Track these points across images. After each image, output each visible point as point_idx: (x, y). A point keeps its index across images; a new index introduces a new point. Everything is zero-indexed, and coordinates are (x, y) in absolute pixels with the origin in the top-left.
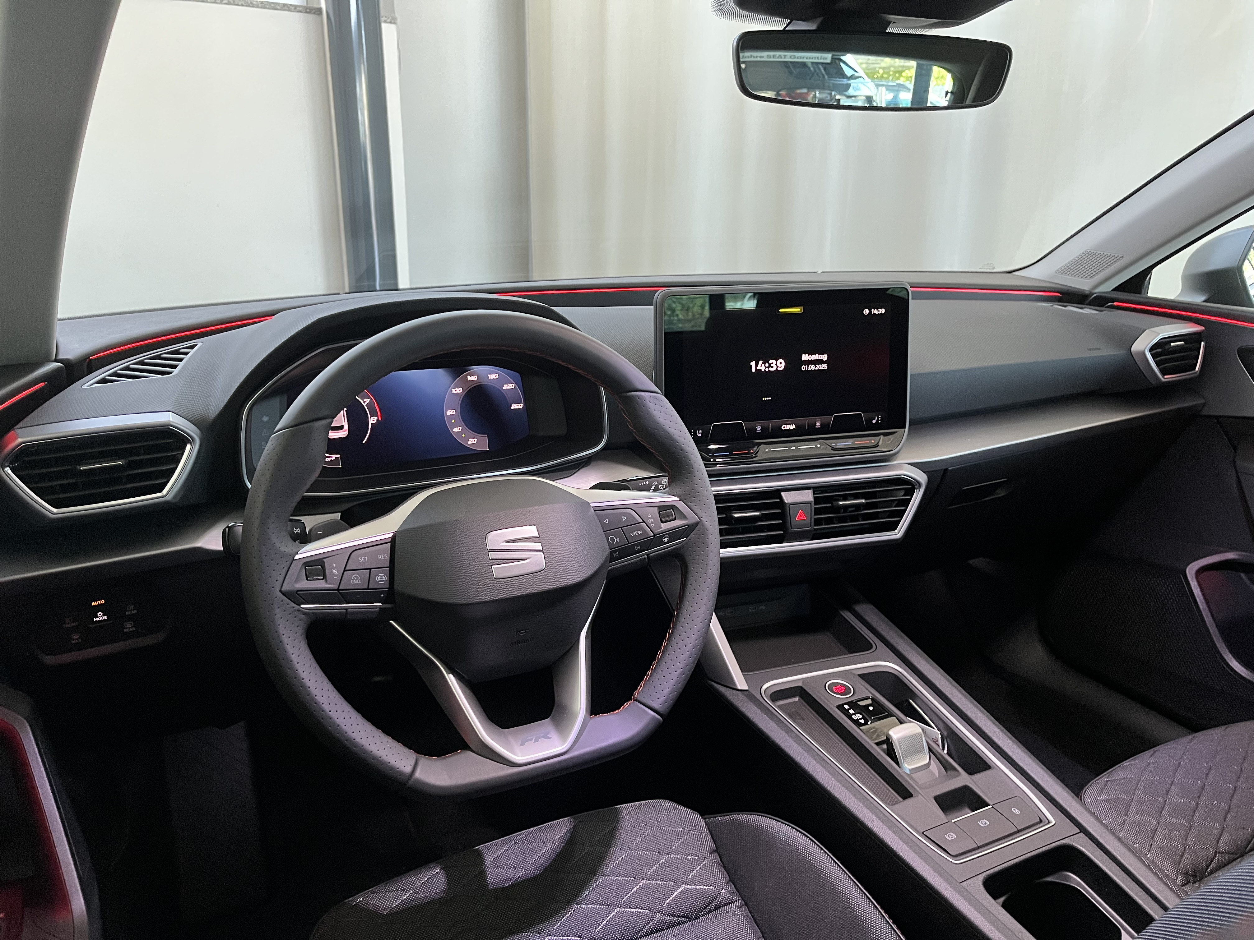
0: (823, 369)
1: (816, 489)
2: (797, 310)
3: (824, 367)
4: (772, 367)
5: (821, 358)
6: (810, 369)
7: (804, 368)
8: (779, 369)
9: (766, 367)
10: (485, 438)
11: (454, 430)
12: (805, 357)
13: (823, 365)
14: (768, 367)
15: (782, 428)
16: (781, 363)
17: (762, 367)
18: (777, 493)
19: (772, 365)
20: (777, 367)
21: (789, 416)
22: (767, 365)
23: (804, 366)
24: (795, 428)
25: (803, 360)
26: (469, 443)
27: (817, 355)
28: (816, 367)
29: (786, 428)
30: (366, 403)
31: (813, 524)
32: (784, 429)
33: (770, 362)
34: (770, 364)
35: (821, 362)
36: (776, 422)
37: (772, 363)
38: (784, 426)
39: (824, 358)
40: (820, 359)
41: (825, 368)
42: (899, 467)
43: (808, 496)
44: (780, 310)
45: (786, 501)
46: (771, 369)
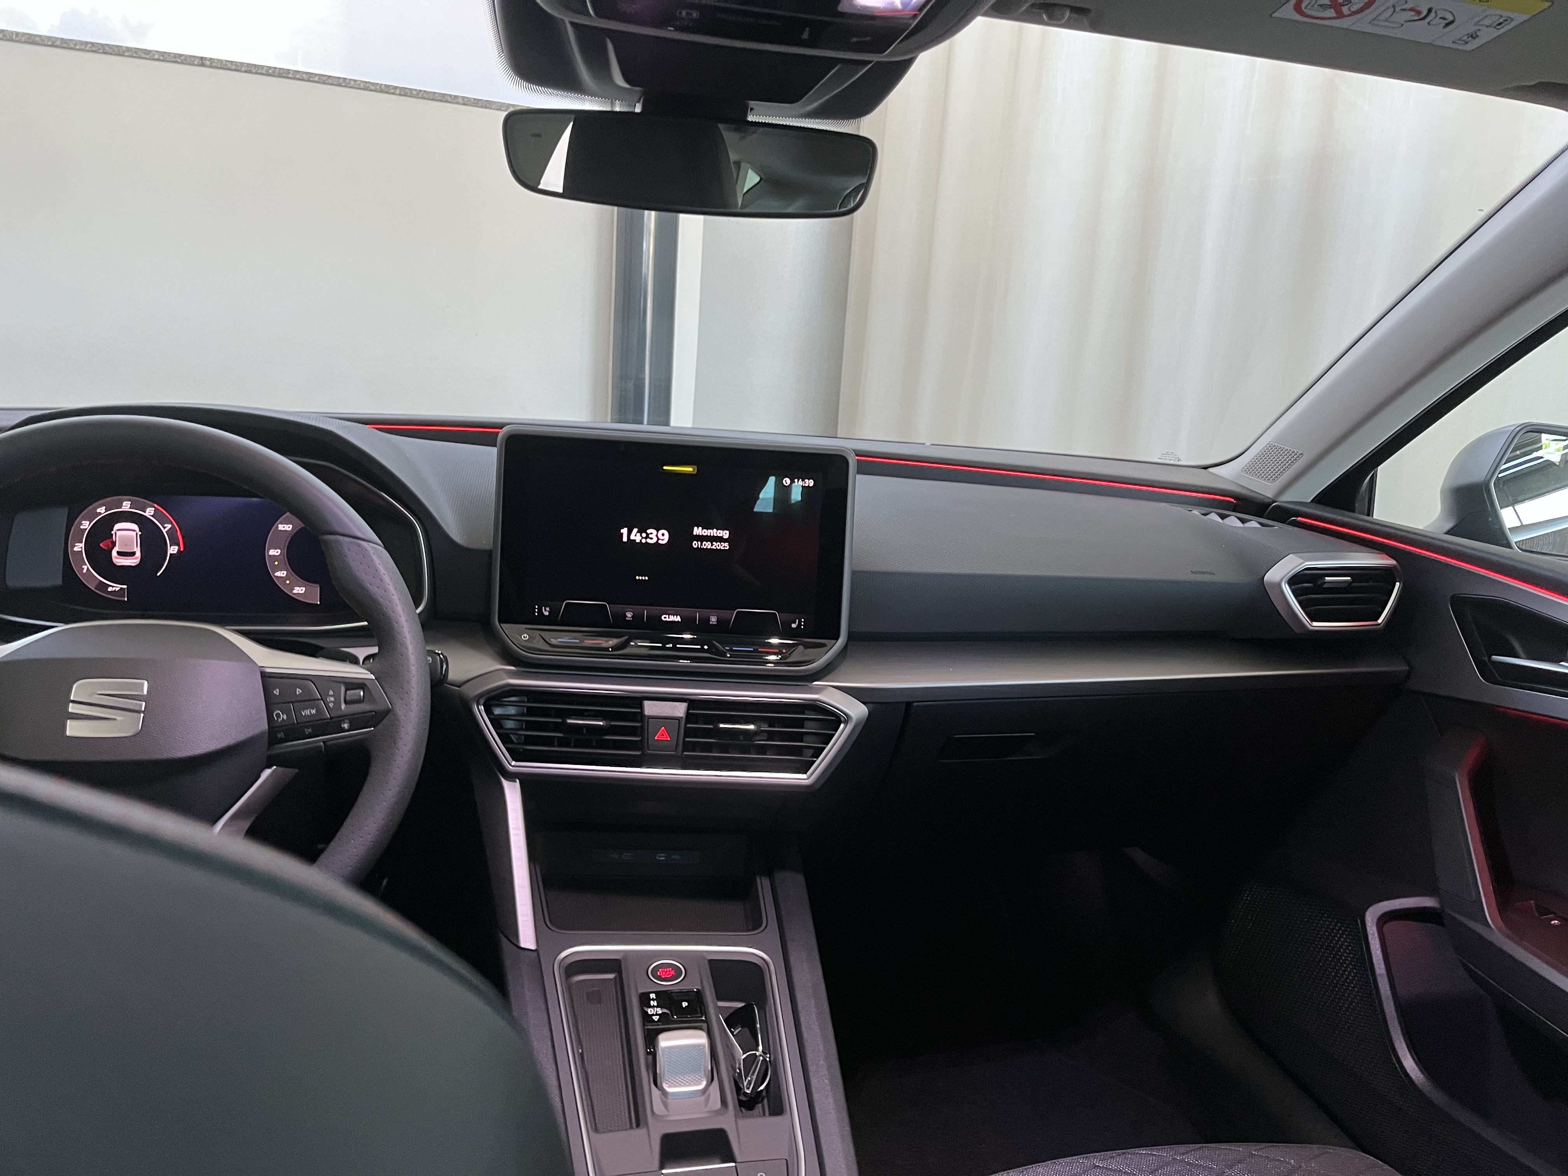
0: (723, 548)
1: (693, 703)
2: (689, 469)
3: (725, 546)
4: (651, 538)
5: (721, 535)
6: (705, 547)
7: (695, 544)
8: (660, 542)
9: (643, 538)
10: (316, 589)
11: (276, 574)
12: (698, 531)
13: (722, 543)
14: (646, 538)
15: (663, 618)
16: (663, 535)
17: (636, 536)
18: (638, 701)
19: (650, 536)
20: (658, 539)
21: (672, 605)
22: (644, 535)
23: (695, 542)
24: (680, 620)
25: (695, 534)
26: (295, 592)
27: (715, 530)
28: (712, 545)
29: (667, 619)
30: (166, 529)
31: (680, 748)
32: (664, 620)
33: (649, 531)
34: (648, 535)
35: (720, 539)
36: (655, 610)
37: (651, 533)
38: (665, 616)
39: (724, 534)
40: (719, 535)
41: (726, 548)
42: (819, 690)
43: (679, 710)
44: (665, 468)
45: (646, 714)
46: (649, 541)
